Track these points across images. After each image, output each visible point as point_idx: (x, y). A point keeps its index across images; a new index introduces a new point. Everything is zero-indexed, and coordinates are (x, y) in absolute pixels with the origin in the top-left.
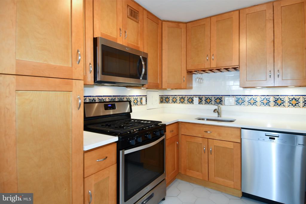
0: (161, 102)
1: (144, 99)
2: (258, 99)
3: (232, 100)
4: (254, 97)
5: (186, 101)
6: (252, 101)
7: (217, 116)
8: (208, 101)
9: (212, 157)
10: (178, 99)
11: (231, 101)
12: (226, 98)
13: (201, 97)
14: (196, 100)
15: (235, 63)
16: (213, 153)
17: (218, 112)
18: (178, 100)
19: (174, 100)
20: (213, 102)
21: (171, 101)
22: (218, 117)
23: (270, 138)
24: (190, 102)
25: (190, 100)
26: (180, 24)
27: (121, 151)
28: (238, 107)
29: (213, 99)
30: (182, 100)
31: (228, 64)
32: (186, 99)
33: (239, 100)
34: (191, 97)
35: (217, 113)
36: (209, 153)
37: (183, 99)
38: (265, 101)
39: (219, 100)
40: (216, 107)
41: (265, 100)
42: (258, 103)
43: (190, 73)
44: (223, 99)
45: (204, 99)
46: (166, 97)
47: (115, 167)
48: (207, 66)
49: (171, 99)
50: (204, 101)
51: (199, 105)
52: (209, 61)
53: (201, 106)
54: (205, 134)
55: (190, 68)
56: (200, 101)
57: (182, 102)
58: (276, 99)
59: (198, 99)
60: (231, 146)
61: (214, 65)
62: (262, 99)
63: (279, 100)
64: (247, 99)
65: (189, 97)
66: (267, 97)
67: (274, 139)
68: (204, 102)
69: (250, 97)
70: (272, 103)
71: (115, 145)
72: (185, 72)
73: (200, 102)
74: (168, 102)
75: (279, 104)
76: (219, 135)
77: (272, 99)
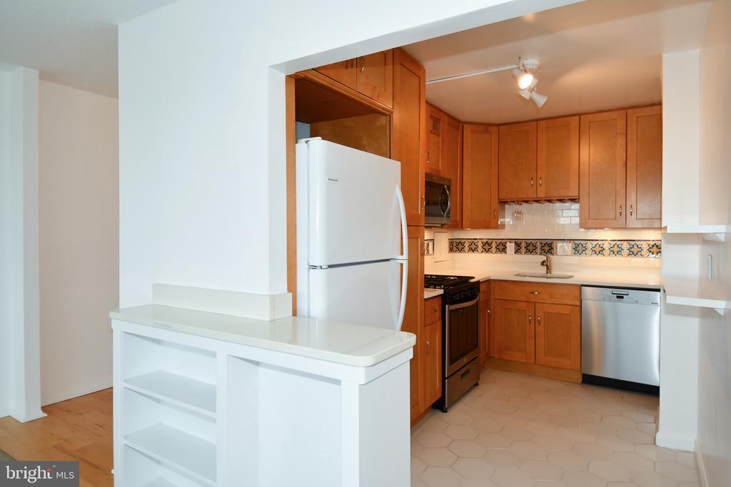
0: (451, 250)
1: (431, 244)
2: (606, 246)
3: (568, 247)
4: (600, 243)
5: (494, 249)
6: (598, 249)
7: (545, 272)
8: (531, 248)
9: (540, 329)
10: (480, 245)
11: (566, 248)
12: (560, 244)
13: (519, 242)
14: (511, 247)
15: (574, 193)
16: (542, 323)
17: (547, 266)
18: (480, 247)
19: (473, 247)
20: (538, 250)
21: (467, 248)
22: (547, 273)
23: (618, 297)
24: (501, 250)
25: (501, 247)
26: (490, 128)
27: (447, 306)
28: (576, 259)
29: (539, 246)
30: (487, 247)
31: (562, 194)
32: (494, 245)
33: (579, 247)
34: (503, 241)
35: (545, 267)
36: (537, 324)
37: (490, 245)
38: (616, 249)
39: (547, 247)
40: (543, 258)
41: (616, 247)
42: (606, 252)
43: (503, 203)
44: (554, 246)
45: (523, 245)
46: (458, 241)
47: (439, 324)
48: (531, 195)
49: (467, 245)
50: (523, 248)
51: (516, 255)
52: (534, 187)
53: (518, 256)
54: (531, 295)
55: (504, 196)
56: (518, 248)
57: (487, 251)
58: (631, 246)
59: (513, 244)
60: (567, 310)
61: (541, 194)
62: (612, 246)
63: (635, 247)
64: (589, 245)
65: (499, 242)
66: (618, 243)
67: (622, 297)
68: (523, 250)
69: (595, 243)
70: (626, 252)
71: (440, 299)
72: (497, 201)
73: (517, 251)
74: (461, 250)
75: (635, 253)
76: (551, 296)
77: (625, 246)
